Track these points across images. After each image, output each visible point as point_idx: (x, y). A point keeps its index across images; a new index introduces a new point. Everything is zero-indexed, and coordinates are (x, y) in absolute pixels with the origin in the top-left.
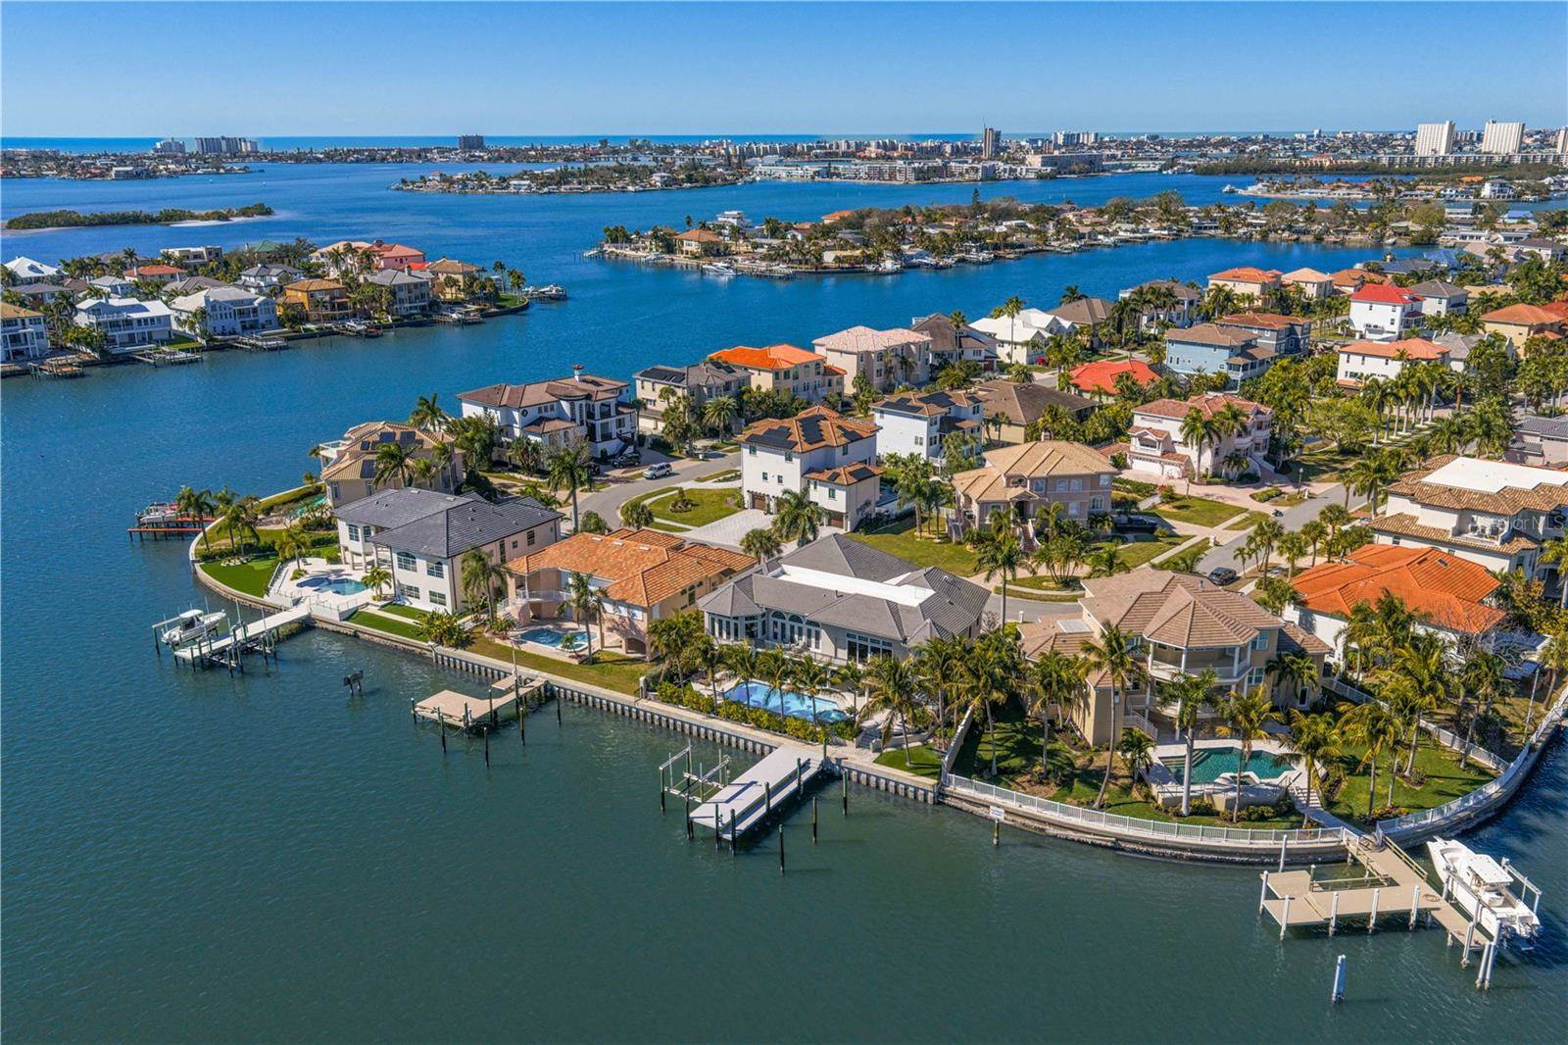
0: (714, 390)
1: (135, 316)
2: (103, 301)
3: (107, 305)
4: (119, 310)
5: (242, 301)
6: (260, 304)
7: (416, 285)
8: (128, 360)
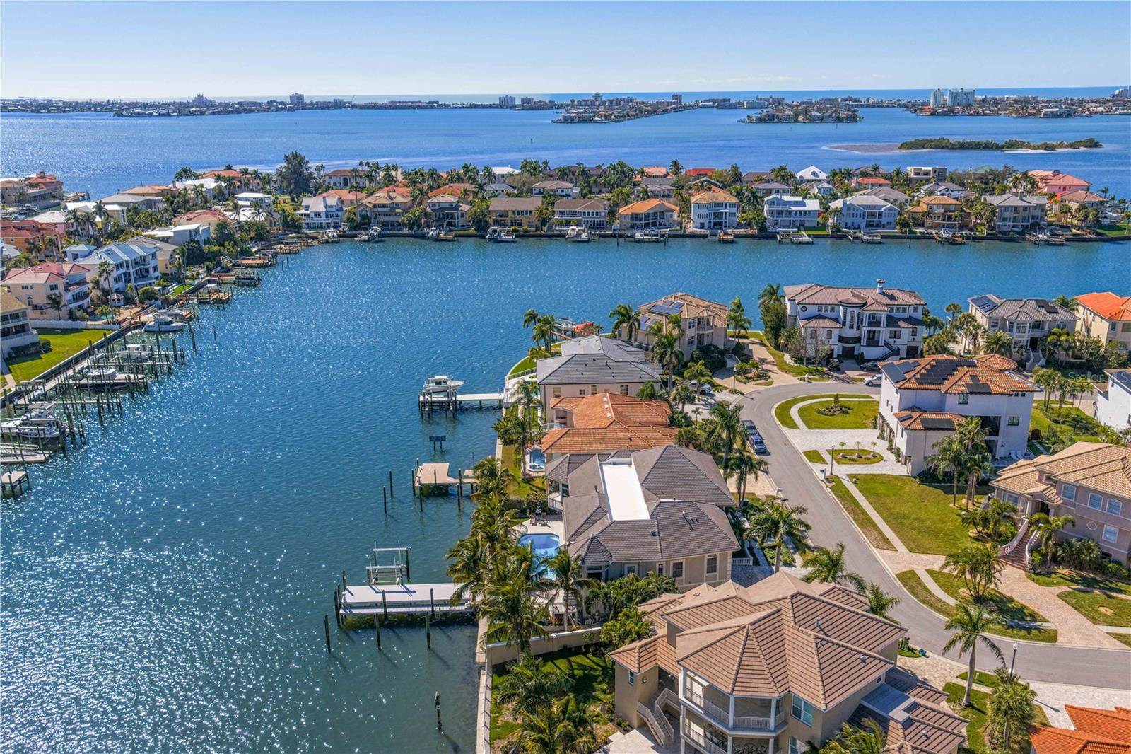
0: (1015, 325)
1: (794, 208)
2: (778, 196)
3: (780, 200)
4: (786, 203)
5: (875, 206)
6: (885, 210)
7: (1025, 208)
8: (772, 237)
